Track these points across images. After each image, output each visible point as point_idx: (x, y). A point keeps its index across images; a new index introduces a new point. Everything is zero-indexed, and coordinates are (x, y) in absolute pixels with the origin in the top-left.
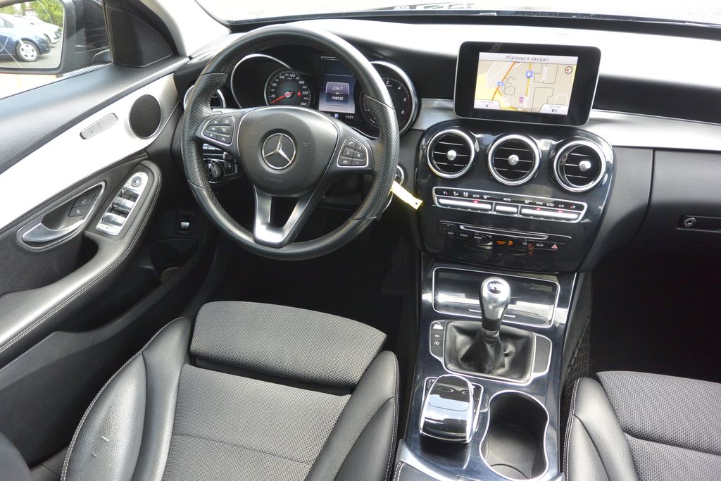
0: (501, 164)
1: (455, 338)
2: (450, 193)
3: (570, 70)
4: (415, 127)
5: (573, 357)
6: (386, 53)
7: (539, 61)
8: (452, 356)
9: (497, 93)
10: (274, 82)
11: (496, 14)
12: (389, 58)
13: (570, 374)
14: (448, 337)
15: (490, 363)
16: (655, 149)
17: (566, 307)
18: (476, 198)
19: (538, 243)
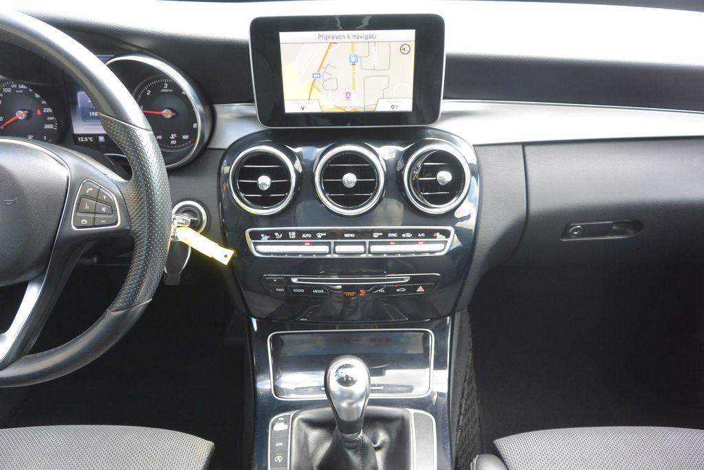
0: (335, 188)
1: (306, 437)
2: (271, 235)
3: (407, 49)
4: (209, 147)
6: (141, 43)
7: (364, 40)
9: (313, 88)
14: (294, 443)
16: (524, 145)
17: (445, 369)
18: (307, 238)
19: (399, 287)
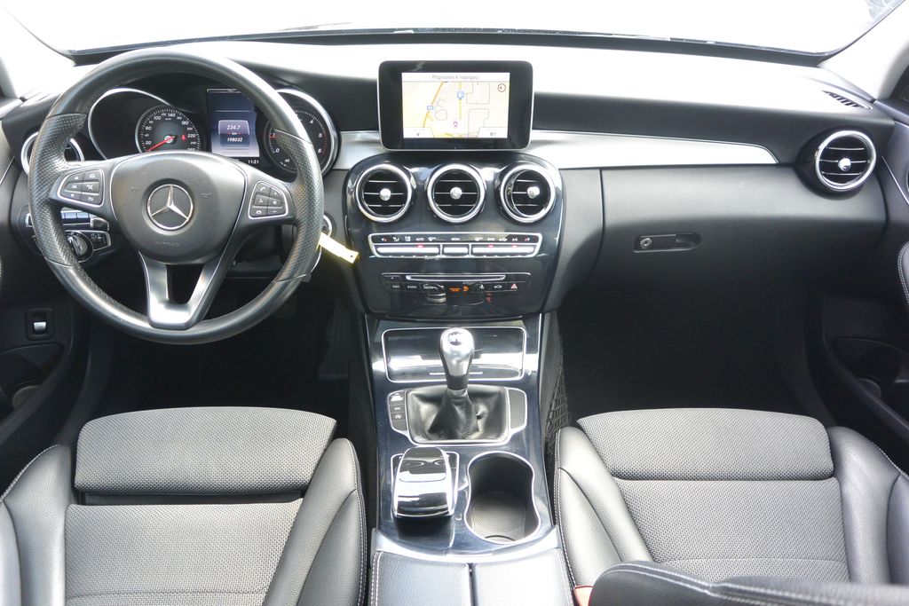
0: (443, 199)
1: (418, 408)
2: (390, 239)
3: (503, 88)
4: (337, 167)
5: (550, 411)
6: (291, 80)
7: (469, 80)
8: (418, 428)
9: (428, 119)
10: (148, 125)
11: (412, 32)
12: (296, 85)
13: (550, 430)
14: (410, 408)
15: (462, 428)
16: (601, 169)
17: (536, 353)
18: (421, 242)
19: (496, 285)
